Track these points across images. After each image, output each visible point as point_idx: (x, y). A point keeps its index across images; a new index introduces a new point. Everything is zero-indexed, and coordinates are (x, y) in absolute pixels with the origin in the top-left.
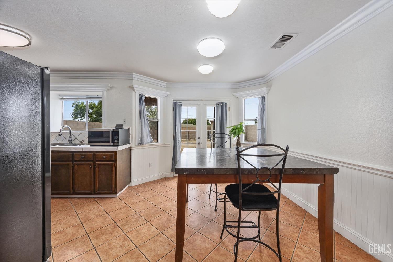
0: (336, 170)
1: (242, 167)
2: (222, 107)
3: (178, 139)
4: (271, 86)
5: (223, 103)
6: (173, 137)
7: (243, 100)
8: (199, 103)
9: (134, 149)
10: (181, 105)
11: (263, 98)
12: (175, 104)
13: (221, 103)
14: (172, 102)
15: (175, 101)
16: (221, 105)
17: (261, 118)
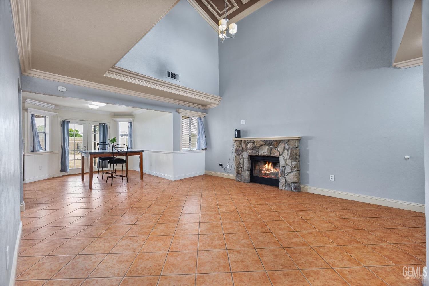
0: (143, 151)
1: (114, 151)
2: (104, 127)
3: (67, 148)
4: (134, 118)
5: (104, 124)
6: (61, 146)
7: (119, 123)
8: (85, 122)
9: (26, 155)
10: (68, 123)
11: (131, 123)
12: (64, 122)
13: (103, 124)
14: (60, 120)
15: (64, 120)
16: (103, 125)
17: (130, 134)
